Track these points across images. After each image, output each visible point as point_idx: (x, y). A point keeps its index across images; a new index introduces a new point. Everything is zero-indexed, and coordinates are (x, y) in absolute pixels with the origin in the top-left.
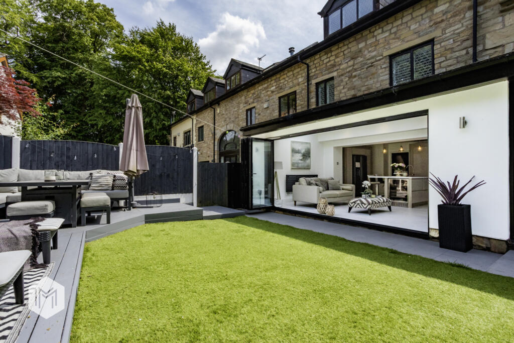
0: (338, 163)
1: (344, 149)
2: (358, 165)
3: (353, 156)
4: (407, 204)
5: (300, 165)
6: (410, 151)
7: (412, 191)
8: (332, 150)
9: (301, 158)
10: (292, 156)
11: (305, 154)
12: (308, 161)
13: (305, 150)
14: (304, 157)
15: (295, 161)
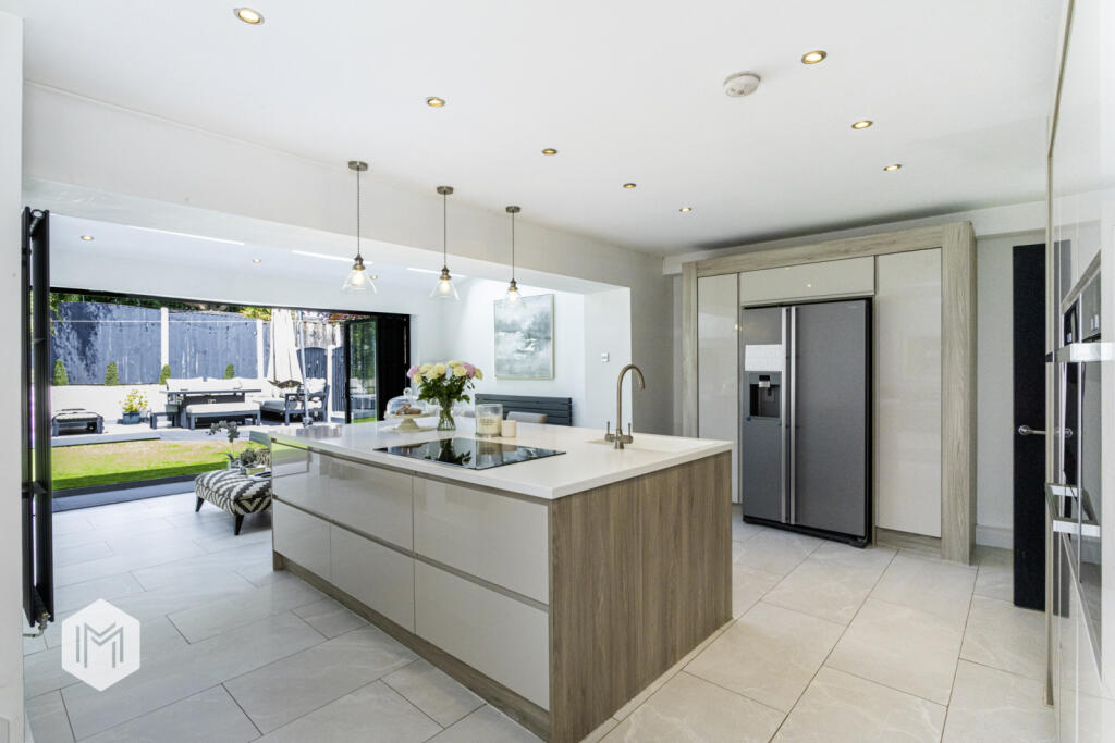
5: (518, 368)
9: (521, 345)
10: (497, 342)
11: (532, 333)
12: (545, 354)
13: (533, 319)
14: (530, 342)
15: (505, 357)
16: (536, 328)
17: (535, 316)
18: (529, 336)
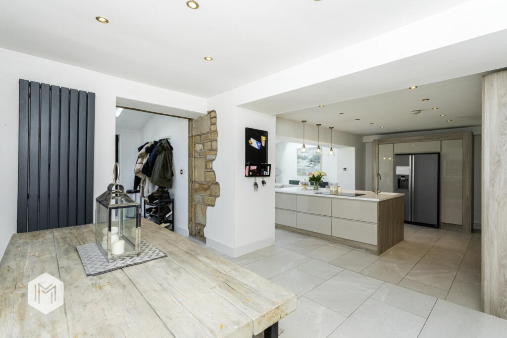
0: (345, 169)
9: (308, 164)
10: (298, 162)
13: (312, 155)
15: (301, 168)
16: (314, 158)
18: (311, 161)
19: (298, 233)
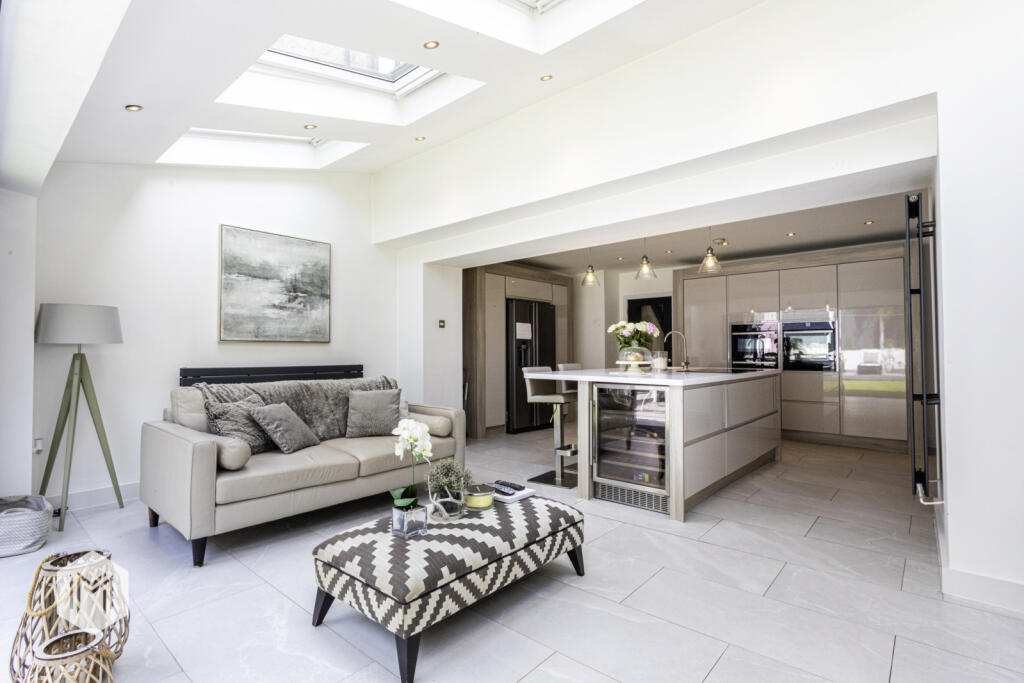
0: (442, 323)
1: (470, 276)
2: (524, 331)
3: (509, 301)
4: (666, 499)
5: (272, 329)
6: (675, 290)
7: (686, 445)
8: (419, 273)
9: (280, 298)
10: (226, 287)
11: (300, 285)
12: (317, 314)
13: (301, 267)
14: (296, 297)
15: (244, 312)
16: (307, 280)
17: (305, 265)
18: (294, 289)
19: (732, 481)
